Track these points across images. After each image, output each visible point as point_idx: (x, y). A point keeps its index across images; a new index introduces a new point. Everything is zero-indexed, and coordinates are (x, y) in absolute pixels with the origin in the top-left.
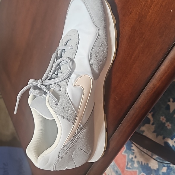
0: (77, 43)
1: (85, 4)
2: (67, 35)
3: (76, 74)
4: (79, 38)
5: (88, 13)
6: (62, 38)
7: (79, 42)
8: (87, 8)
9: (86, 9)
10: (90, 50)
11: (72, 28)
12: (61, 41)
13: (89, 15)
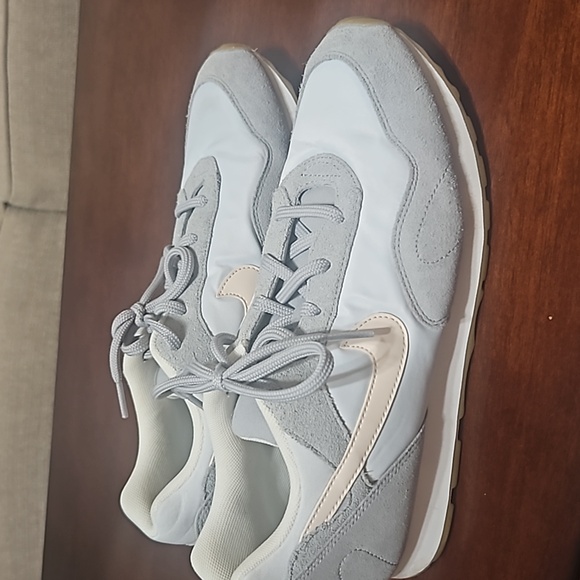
0: (217, 186)
1: (224, 89)
2: (193, 176)
3: (222, 266)
4: (218, 173)
5: (235, 110)
6: (182, 188)
7: (219, 184)
8: (231, 97)
9: (229, 101)
10: (252, 201)
11: (202, 156)
12: (179, 195)
13: (238, 115)
